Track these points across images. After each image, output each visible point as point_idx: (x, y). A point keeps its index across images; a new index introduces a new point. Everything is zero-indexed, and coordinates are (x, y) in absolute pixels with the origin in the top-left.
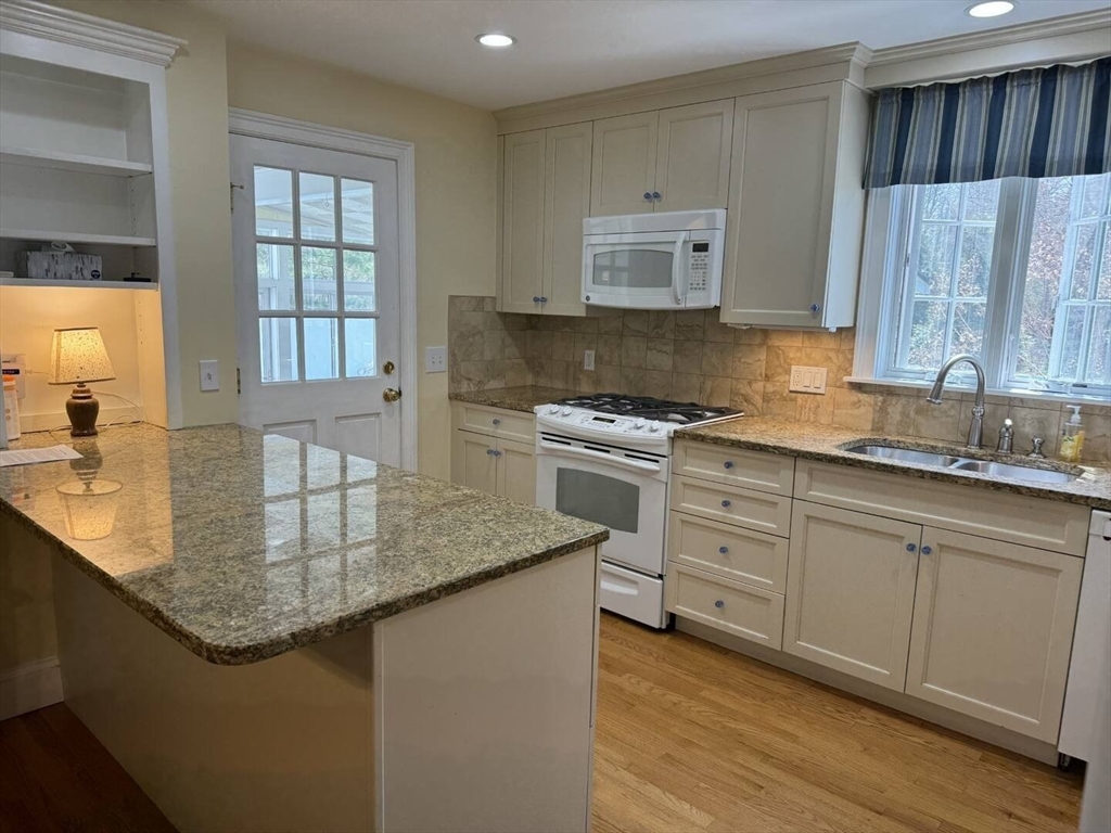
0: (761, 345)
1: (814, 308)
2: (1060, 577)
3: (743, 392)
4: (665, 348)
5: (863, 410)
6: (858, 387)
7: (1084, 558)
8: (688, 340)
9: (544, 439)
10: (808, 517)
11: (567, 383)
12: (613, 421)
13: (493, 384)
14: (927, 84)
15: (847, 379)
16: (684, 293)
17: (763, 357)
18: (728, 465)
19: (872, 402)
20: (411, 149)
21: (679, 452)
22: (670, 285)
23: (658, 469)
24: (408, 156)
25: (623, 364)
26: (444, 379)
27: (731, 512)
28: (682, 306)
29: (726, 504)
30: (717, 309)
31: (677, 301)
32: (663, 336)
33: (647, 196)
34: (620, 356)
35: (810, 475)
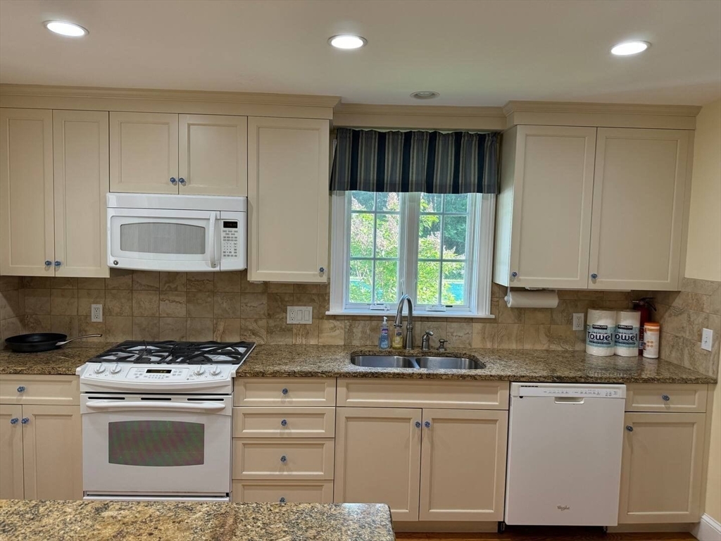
0: (263, 293)
1: (322, 270)
2: (497, 424)
3: (251, 328)
4: (177, 299)
5: (338, 332)
6: (334, 318)
7: (509, 410)
8: (200, 291)
9: (90, 398)
10: (348, 418)
12: (169, 371)
14: (367, 130)
15: (327, 313)
16: (218, 259)
17: (265, 301)
18: (286, 391)
19: (343, 327)
21: (239, 388)
22: (204, 252)
23: (223, 406)
25: (135, 314)
27: (289, 429)
28: (216, 269)
29: (283, 423)
30: (245, 271)
31: (214, 265)
32: (176, 289)
33: (173, 180)
34: (132, 308)
35: (348, 388)
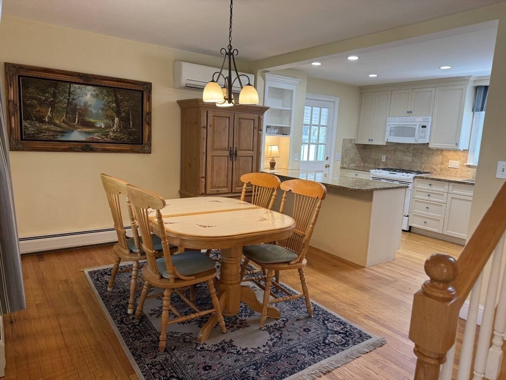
0: (440, 154)
1: (456, 144)
3: (434, 168)
4: (409, 155)
5: (470, 173)
6: (469, 166)
8: (417, 152)
10: (452, 198)
11: (375, 165)
12: (395, 174)
13: (352, 165)
15: (466, 164)
16: (419, 139)
17: (441, 158)
18: (430, 185)
19: (473, 171)
20: (338, 99)
21: (416, 182)
22: (414, 136)
24: (337, 101)
25: (395, 159)
26: (340, 162)
27: (430, 198)
28: (417, 143)
29: (429, 195)
30: (428, 143)
31: (416, 141)
32: (409, 151)
33: (408, 112)
34: (394, 157)
35: (453, 187)
